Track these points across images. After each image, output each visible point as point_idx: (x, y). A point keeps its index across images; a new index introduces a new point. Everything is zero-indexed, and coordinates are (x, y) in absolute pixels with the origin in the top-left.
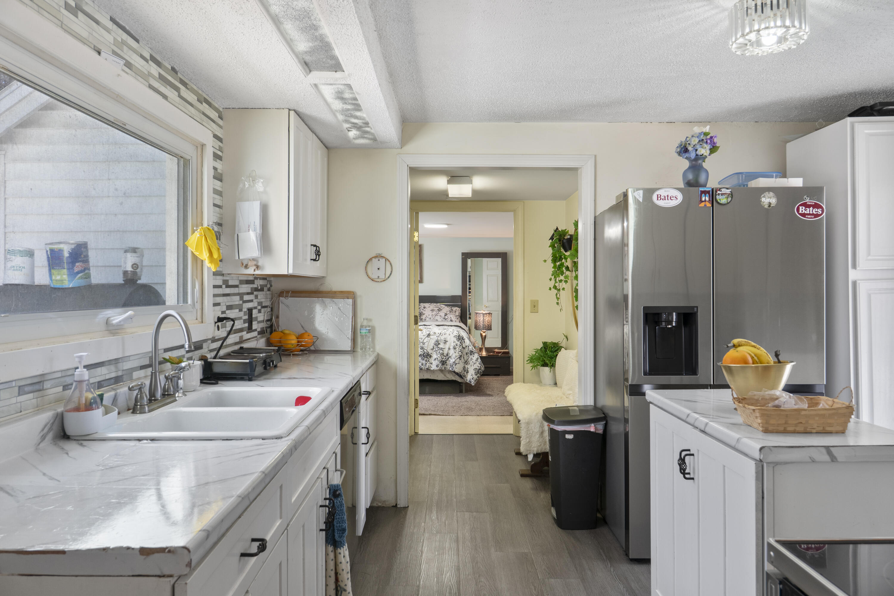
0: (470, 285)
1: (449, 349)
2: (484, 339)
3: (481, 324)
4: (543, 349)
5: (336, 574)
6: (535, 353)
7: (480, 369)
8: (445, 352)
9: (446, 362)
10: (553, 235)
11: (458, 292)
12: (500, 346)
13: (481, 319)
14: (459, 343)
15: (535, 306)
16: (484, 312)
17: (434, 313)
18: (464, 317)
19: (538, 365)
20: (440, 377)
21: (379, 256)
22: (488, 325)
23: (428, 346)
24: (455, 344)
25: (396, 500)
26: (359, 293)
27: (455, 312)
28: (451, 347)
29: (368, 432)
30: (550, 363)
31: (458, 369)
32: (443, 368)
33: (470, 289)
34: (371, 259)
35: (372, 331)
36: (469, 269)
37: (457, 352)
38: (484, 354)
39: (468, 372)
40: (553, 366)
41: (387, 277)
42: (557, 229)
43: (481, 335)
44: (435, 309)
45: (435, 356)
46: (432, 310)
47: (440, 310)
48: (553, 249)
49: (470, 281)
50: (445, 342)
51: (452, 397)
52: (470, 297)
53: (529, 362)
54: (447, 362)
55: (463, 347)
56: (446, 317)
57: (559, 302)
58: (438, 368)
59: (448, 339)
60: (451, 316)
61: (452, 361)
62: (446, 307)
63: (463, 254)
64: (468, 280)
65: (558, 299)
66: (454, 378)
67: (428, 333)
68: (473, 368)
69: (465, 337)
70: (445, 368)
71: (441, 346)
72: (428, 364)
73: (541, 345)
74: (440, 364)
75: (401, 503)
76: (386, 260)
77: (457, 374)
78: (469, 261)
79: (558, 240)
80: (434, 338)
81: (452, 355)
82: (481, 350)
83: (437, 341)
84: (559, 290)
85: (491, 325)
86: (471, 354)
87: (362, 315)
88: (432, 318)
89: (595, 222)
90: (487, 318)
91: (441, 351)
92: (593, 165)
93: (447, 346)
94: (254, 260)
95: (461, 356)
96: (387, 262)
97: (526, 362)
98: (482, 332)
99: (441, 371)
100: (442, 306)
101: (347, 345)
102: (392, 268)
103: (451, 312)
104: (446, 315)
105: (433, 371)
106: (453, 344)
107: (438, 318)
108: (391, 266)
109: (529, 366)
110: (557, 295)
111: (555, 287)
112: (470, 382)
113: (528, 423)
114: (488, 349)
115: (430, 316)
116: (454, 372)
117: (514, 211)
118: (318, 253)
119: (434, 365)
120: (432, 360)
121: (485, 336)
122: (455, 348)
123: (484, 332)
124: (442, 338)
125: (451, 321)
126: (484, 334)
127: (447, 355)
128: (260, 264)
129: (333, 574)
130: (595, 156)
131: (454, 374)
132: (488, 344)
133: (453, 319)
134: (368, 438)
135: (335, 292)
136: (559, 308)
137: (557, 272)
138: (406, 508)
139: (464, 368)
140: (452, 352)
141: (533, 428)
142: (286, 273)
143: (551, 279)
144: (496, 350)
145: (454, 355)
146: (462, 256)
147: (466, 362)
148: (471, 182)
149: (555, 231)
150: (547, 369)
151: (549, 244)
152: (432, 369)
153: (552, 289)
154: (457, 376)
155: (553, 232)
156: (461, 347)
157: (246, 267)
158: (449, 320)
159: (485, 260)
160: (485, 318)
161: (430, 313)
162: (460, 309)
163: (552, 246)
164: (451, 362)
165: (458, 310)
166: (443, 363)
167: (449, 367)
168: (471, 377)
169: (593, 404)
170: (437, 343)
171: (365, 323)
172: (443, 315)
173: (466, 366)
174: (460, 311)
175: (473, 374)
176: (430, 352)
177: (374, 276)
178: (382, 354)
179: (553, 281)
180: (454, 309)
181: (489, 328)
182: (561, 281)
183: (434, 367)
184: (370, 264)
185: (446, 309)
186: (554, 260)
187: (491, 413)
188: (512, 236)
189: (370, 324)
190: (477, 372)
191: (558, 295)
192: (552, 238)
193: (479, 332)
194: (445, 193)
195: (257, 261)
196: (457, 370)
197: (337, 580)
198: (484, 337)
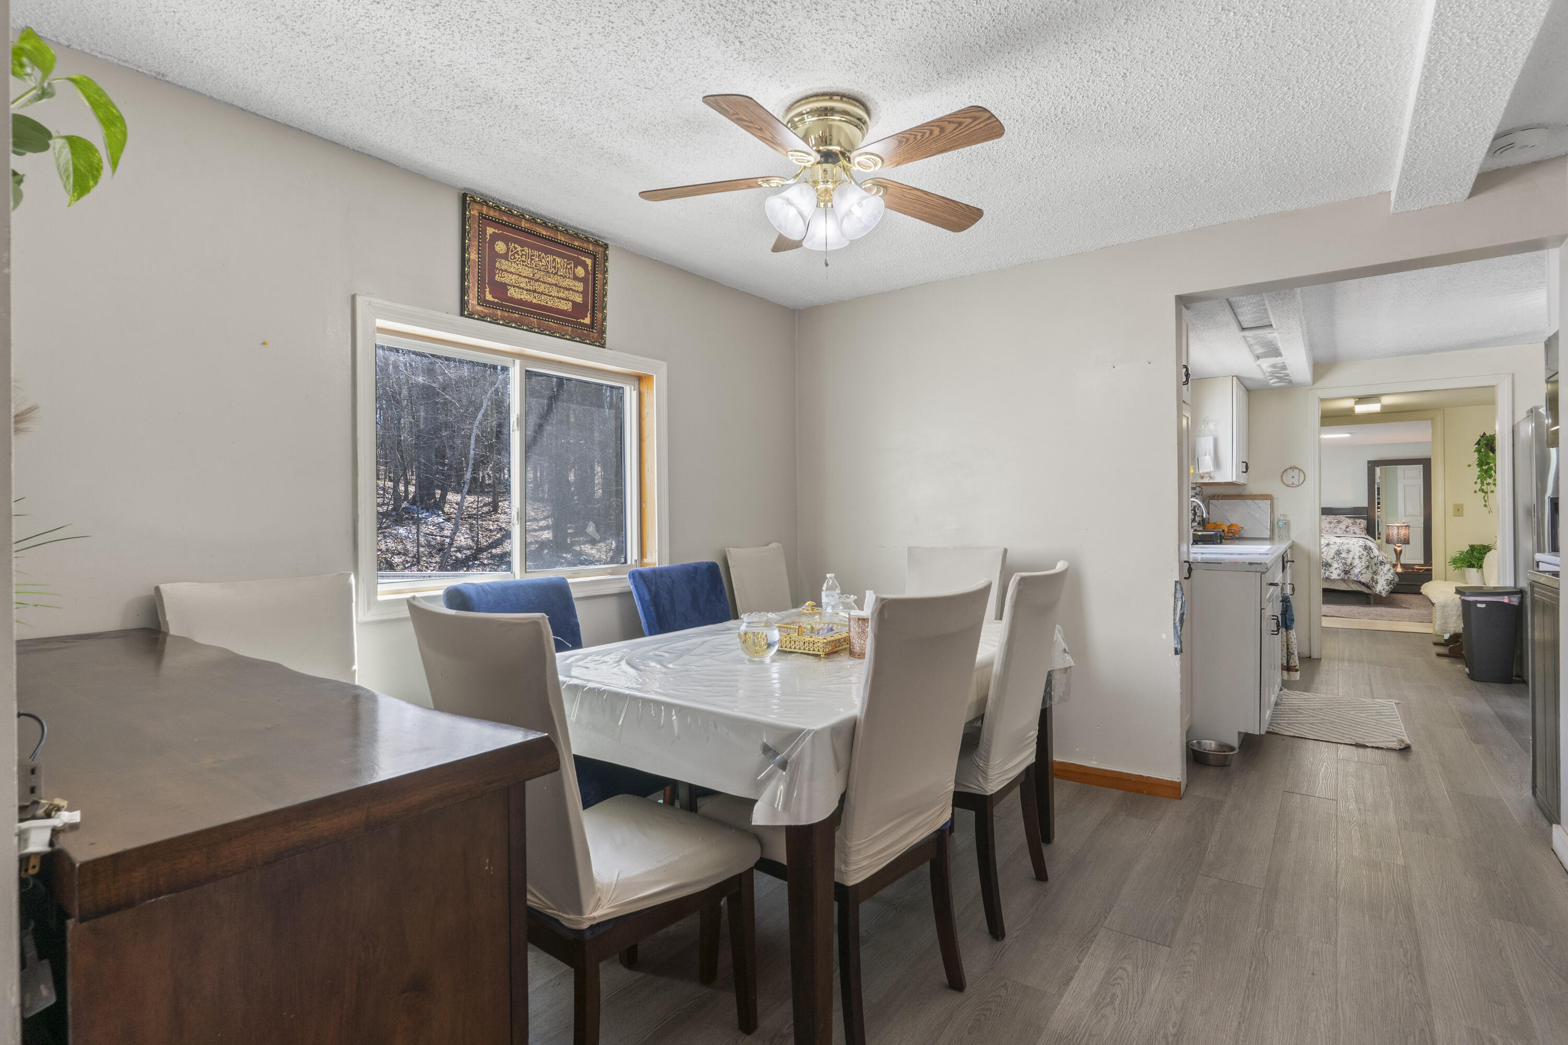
0: (1378, 498)
1: (1353, 558)
2: (1398, 554)
3: (1395, 537)
4: (1470, 552)
5: (1287, 645)
6: (1459, 555)
7: (1393, 580)
8: (1349, 562)
9: (1349, 572)
10: (1480, 440)
11: (1363, 503)
12: (1422, 562)
13: (1394, 532)
14: (1365, 553)
15: (1458, 510)
16: (1399, 525)
17: (1332, 525)
18: (1371, 530)
19: (1463, 566)
20: (1343, 587)
21: (1293, 468)
22: (1405, 539)
23: (1327, 555)
24: (1360, 554)
25: (1310, 652)
26: (1275, 496)
27: (1360, 524)
28: (1356, 557)
29: (1293, 588)
30: (1478, 564)
31: (1365, 578)
32: (1346, 578)
33: (1379, 503)
34: (1286, 470)
35: (1287, 524)
36: (1377, 480)
37: (1363, 562)
38: (1399, 570)
39: (1377, 583)
40: (1481, 567)
41: (1300, 483)
42: (1484, 434)
43: (1395, 550)
44: (1333, 521)
45: (1335, 565)
46: (1330, 523)
47: (1339, 522)
48: (1479, 455)
49: (1379, 494)
50: (1349, 551)
51: (1357, 607)
52: (1379, 513)
53: (1451, 563)
54: (1351, 571)
55: (1370, 557)
56: (1348, 530)
57: (1487, 504)
58: (1340, 578)
59: (1352, 549)
60: (1354, 528)
61: (1356, 570)
62: (1347, 519)
63: (1369, 462)
64: (1376, 493)
65: (1485, 501)
66: (1359, 589)
67: (1327, 542)
68: (1384, 578)
69: (1373, 547)
70: (1348, 578)
71: (1344, 555)
72: (1327, 573)
73: (1468, 548)
74: (1342, 574)
75: (1315, 655)
76: (1300, 470)
77: (1363, 584)
78: (1378, 470)
79: (1484, 445)
80: (1334, 548)
81: (1357, 565)
82: (1394, 566)
83: (1338, 551)
84: (1486, 493)
85: (1409, 539)
86: (1381, 565)
87: (1279, 512)
88: (1329, 531)
89: (1513, 430)
90: (1403, 532)
91: (1343, 561)
92: (1511, 382)
93: (1351, 555)
94: (1207, 473)
95: (1368, 566)
96: (1301, 472)
97: (1447, 564)
98: (1396, 547)
99: (1343, 580)
100: (1342, 517)
101: (1267, 534)
102: (1305, 476)
103: (1353, 524)
104: (1347, 527)
105: (1334, 581)
106: (1358, 554)
107: (1338, 530)
108: (1304, 474)
109: (1451, 568)
110: (1484, 497)
111: (1483, 491)
112: (1381, 593)
113: (1444, 607)
114: (1403, 566)
115: (1327, 529)
116: (1360, 582)
117: (1432, 419)
118: (1247, 468)
119: (1335, 574)
120: (1332, 569)
121: (1401, 551)
122: (1360, 558)
123: (1400, 547)
124: (1345, 547)
125: (1355, 533)
126: (1399, 549)
127: (1351, 565)
128: (1211, 476)
129: (1285, 644)
130: (1513, 375)
131: (1360, 584)
132: (1403, 560)
133: (1356, 531)
134: (1293, 591)
135: (1256, 495)
136: (1487, 510)
137: (1483, 475)
138: (1319, 660)
139: (1372, 579)
140: (1356, 562)
141: (1449, 611)
142: (1230, 480)
143: (1476, 483)
144: (1416, 567)
145: (1359, 566)
146: (1368, 464)
147: (1375, 573)
148: (1380, 401)
149: (1482, 437)
150: (1473, 571)
151: (1474, 449)
152: (1332, 578)
153: (1478, 492)
154: (1363, 587)
155: (1479, 437)
156: (1368, 557)
157: (1202, 478)
158: (1352, 532)
159: (1400, 468)
160: (1400, 531)
161: (1328, 526)
162: (1366, 521)
163: (1479, 451)
164: (1356, 572)
165: (1363, 523)
166: (1346, 572)
167: (1353, 577)
168: (1381, 587)
169: (1512, 585)
170: (1338, 553)
171: (1282, 518)
172: (1344, 528)
173: (1375, 577)
174: (1366, 524)
175: (1384, 584)
176: (1330, 561)
177: (1289, 483)
178: (1296, 541)
179: (1479, 485)
180: (1358, 521)
181: (1406, 542)
182: (1488, 484)
183: (1334, 576)
184: (1285, 474)
185: (1348, 522)
186: (1480, 464)
187: (1407, 620)
188: (1430, 440)
189: (1286, 518)
190: (1389, 583)
191: (1486, 497)
192: (1478, 443)
193: (1392, 546)
194: (1352, 410)
195: (1210, 474)
196: (1362, 580)
197: (1288, 649)
198: (1398, 551)
